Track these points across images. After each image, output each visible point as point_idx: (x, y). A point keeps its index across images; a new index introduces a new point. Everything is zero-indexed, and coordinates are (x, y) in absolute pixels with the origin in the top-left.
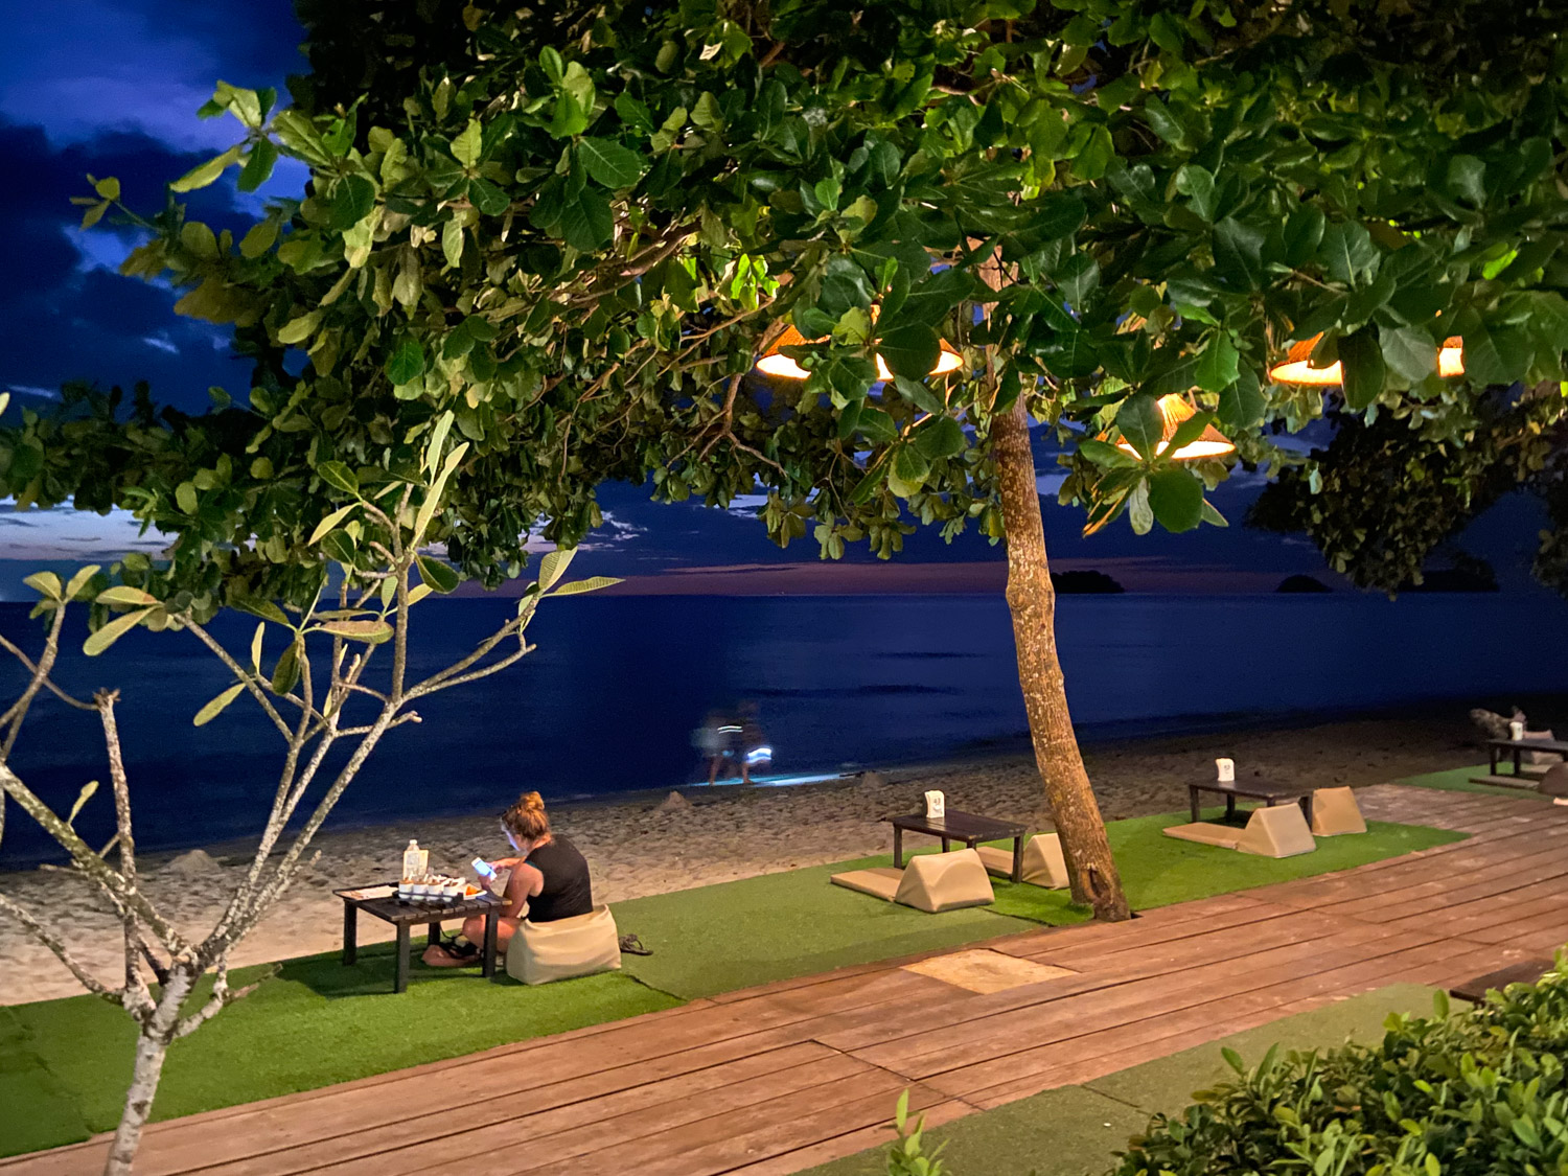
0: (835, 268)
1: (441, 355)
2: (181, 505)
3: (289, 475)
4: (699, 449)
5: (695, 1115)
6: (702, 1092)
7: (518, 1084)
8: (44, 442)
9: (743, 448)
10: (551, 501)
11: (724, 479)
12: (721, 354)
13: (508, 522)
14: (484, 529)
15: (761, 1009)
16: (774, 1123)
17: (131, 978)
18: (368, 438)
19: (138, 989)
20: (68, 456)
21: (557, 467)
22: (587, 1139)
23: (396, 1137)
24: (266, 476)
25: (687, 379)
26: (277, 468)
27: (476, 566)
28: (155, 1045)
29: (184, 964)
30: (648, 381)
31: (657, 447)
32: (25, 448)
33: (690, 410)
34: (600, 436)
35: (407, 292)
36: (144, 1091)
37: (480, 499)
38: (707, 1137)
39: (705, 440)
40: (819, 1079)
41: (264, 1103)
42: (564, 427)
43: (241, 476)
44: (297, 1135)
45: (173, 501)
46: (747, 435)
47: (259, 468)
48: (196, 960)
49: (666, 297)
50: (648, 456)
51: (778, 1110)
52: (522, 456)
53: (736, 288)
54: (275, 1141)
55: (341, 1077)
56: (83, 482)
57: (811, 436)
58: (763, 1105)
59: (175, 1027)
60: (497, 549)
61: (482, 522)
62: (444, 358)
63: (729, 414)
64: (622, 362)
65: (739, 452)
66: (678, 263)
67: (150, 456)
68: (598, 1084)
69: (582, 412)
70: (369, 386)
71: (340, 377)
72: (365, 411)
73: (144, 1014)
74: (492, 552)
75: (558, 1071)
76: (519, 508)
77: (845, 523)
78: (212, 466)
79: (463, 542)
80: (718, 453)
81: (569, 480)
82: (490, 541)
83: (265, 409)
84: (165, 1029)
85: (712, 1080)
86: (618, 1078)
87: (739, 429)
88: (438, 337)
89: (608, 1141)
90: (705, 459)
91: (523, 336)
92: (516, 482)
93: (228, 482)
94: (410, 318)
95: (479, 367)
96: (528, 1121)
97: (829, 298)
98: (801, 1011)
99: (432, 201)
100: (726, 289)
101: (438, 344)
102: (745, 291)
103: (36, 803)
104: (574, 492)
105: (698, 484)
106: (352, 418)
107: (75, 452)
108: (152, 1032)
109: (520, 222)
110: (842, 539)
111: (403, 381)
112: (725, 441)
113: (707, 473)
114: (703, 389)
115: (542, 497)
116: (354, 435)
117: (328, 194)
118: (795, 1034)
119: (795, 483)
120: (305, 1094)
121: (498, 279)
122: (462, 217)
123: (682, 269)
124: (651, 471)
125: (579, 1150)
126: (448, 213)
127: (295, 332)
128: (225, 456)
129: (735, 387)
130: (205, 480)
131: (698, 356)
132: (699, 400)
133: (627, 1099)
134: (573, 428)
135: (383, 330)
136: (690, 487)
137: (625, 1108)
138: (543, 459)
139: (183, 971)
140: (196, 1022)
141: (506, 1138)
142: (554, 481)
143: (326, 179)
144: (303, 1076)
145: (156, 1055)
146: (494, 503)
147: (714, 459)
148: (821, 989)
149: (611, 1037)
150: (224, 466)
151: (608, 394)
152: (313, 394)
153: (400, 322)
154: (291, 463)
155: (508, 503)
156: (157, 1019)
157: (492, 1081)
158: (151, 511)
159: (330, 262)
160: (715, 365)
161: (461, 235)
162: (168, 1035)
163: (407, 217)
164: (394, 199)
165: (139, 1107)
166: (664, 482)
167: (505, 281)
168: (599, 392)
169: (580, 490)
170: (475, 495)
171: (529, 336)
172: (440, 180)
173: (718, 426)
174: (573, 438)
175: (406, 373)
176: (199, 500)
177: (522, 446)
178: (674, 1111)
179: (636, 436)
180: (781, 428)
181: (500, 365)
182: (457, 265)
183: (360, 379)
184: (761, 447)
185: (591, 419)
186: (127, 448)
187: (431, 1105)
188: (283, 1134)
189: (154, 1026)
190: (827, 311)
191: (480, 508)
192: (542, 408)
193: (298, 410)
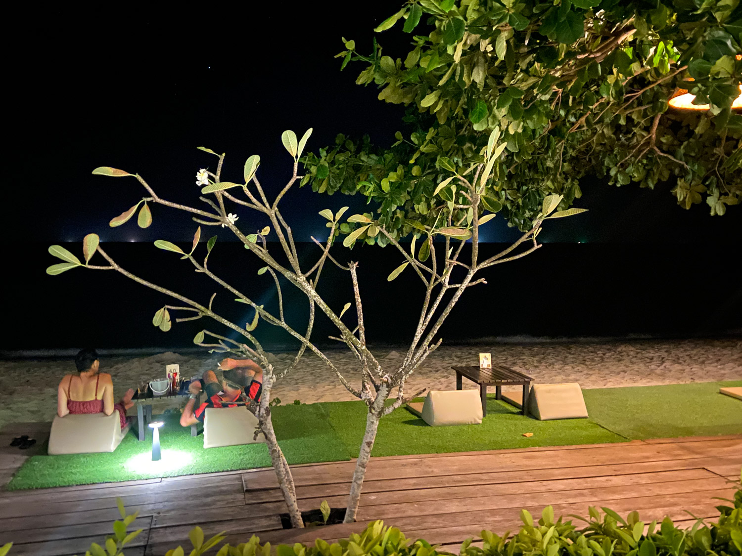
0: (713, 36)
1: (496, 107)
2: (383, 189)
3: (429, 174)
4: (636, 156)
5: (634, 495)
6: (639, 484)
7: (540, 466)
8: (328, 163)
9: (662, 154)
10: (553, 185)
11: (651, 172)
12: (648, 103)
13: (532, 198)
14: (520, 201)
15: (674, 449)
16: (680, 505)
17: (364, 386)
18: (464, 155)
19: (367, 392)
20: (339, 169)
21: (556, 167)
22: (576, 496)
23: (481, 480)
24: (418, 174)
25: (629, 119)
26: (423, 170)
27: (516, 220)
28: (374, 417)
29: (385, 382)
30: (607, 121)
31: (612, 156)
32: (322, 166)
33: (630, 136)
34: (580, 151)
35: (478, 76)
36: (371, 437)
37: (518, 186)
38: (641, 506)
39: (640, 151)
40: (708, 488)
41: (423, 456)
42: (560, 146)
43: (407, 175)
44: (437, 471)
45: (380, 187)
46: (665, 148)
47: (415, 171)
48: (390, 381)
49: (615, 70)
50: (607, 161)
51: (683, 499)
52: (539, 162)
53: (656, 61)
54: (427, 472)
55: (456, 450)
56: (344, 180)
57: (704, 146)
58: (673, 495)
59: (382, 411)
60: (527, 211)
61: (519, 197)
62: (497, 108)
63: (654, 136)
64: (592, 110)
65: (660, 157)
66: (622, 51)
67: (371, 167)
68: (582, 472)
69: (570, 139)
70: (464, 129)
71: (449, 126)
72: (461, 141)
73: (370, 403)
74: (524, 213)
75: (561, 463)
76: (537, 190)
77: (726, 194)
78: (396, 171)
79: (510, 208)
80: (647, 158)
81: (563, 176)
82: (523, 207)
83: (417, 142)
84: (378, 411)
85: (644, 479)
86: (593, 471)
87: (660, 145)
88: (494, 99)
89: (587, 499)
90: (639, 161)
91: (537, 95)
92: (536, 176)
93: (402, 178)
94: (481, 90)
95: (514, 113)
96: (544, 483)
97: (710, 53)
98: (697, 453)
99: (490, 26)
100: (650, 62)
101: (494, 102)
102: (662, 62)
103: (326, 306)
104: (567, 181)
105: (636, 175)
106: (456, 145)
107: (341, 166)
108: (373, 411)
109: (535, 35)
110: (725, 204)
111: (478, 120)
112: (651, 151)
113: (641, 169)
114: (639, 123)
115: (549, 183)
116: (457, 153)
117: (442, 28)
118: (693, 464)
119: (694, 173)
120: (440, 455)
121: (524, 67)
122: (505, 35)
123: (625, 54)
124: (609, 169)
125: (571, 501)
126: (498, 32)
127: (428, 102)
128: (401, 166)
129: (657, 122)
130: (393, 177)
131: (635, 106)
132: (635, 130)
133: (597, 481)
134: (565, 148)
135: (468, 98)
136: (631, 177)
137: (595, 485)
138: (550, 164)
139: (385, 385)
140: (391, 409)
141: (534, 489)
142: (555, 175)
143: (441, 21)
144: (439, 447)
145: (375, 422)
146: (525, 188)
147: (645, 161)
148: (710, 444)
149: (589, 451)
150: (400, 170)
151: (585, 128)
152: (437, 134)
153: (476, 92)
154: (429, 168)
155: (532, 188)
156: (375, 405)
157: (526, 462)
158: (371, 192)
159: (443, 64)
160: (646, 109)
161: (505, 43)
162: (380, 413)
163: (478, 36)
164: (474, 28)
165: (369, 444)
166: (616, 175)
167: (527, 68)
168: (580, 127)
169: (569, 181)
170: (515, 184)
171: (540, 95)
172: (495, 16)
173: (647, 143)
174: (564, 154)
175: (479, 118)
176: (390, 186)
177: (538, 157)
178: (623, 490)
179: (600, 151)
180: (685, 143)
181: (525, 110)
182: (503, 59)
183: (460, 126)
184: (673, 153)
185: (575, 142)
186: (361, 163)
187: (497, 468)
188: (430, 470)
189: (374, 409)
190: (708, 61)
191: (518, 190)
192: (549, 137)
193: (431, 142)
